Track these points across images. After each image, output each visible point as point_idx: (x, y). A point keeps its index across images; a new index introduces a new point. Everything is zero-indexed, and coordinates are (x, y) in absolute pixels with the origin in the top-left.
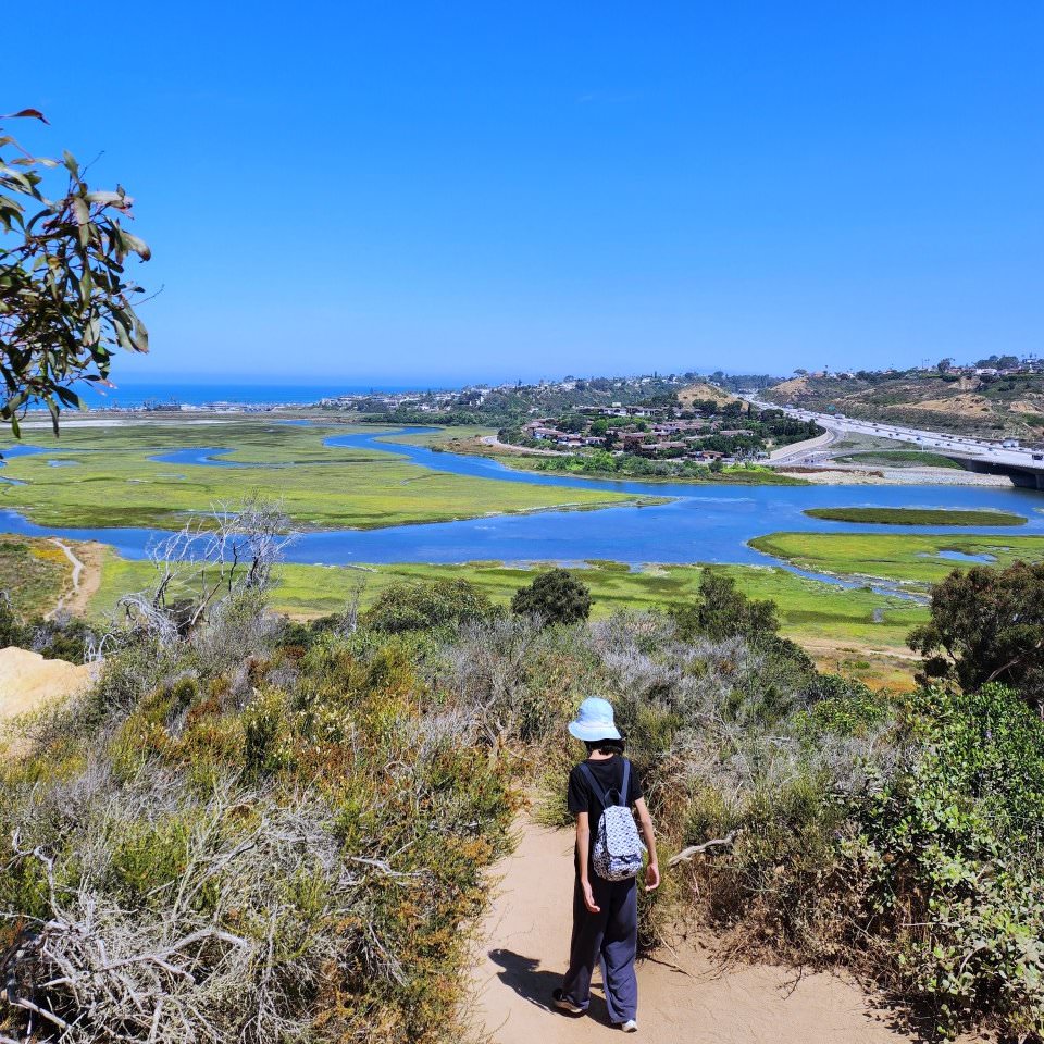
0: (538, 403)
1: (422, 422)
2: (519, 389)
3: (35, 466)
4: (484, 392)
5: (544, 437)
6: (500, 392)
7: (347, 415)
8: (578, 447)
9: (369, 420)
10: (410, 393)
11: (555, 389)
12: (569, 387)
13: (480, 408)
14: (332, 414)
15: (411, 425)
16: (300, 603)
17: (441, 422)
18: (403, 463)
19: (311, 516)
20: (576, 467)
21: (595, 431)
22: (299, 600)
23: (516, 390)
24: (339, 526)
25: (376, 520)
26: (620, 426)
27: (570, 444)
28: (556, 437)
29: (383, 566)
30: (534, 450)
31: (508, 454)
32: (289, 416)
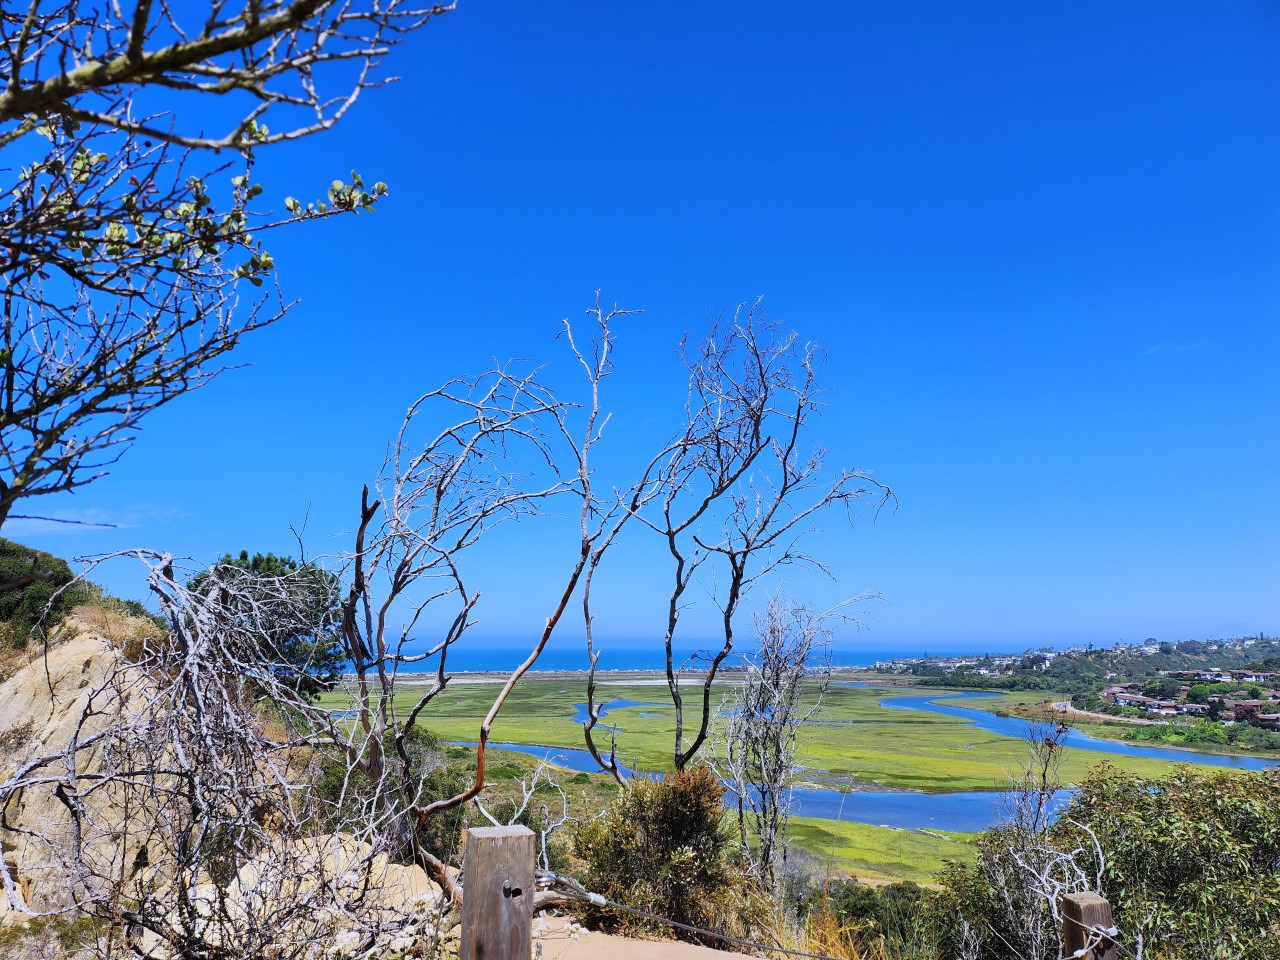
0: (1115, 668)
1: (981, 686)
2: (1091, 653)
3: (629, 717)
4: (1049, 655)
5: (1130, 704)
6: (1069, 656)
7: (902, 677)
8: (1173, 716)
9: (925, 683)
10: (965, 657)
11: (1134, 652)
12: (1151, 650)
13: (1047, 672)
14: (888, 676)
15: (970, 689)
16: (867, 865)
17: (1003, 686)
18: (967, 726)
19: (873, 776)
20: (1174, 738)
21: (1194, 698)
22: (866, 862)
23: (1087, 654)
24: (904, 787)
25: (942, 784)
26: (1225, 692)
27: (1163, 712)
28: (1144, 704)
29: (956, 834)
30: (1117, 718)
31: (1088, 722)
32: (845, 679)
